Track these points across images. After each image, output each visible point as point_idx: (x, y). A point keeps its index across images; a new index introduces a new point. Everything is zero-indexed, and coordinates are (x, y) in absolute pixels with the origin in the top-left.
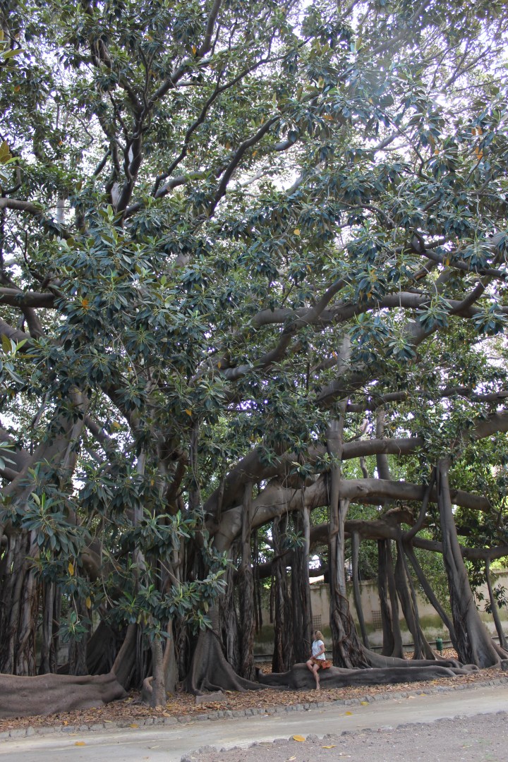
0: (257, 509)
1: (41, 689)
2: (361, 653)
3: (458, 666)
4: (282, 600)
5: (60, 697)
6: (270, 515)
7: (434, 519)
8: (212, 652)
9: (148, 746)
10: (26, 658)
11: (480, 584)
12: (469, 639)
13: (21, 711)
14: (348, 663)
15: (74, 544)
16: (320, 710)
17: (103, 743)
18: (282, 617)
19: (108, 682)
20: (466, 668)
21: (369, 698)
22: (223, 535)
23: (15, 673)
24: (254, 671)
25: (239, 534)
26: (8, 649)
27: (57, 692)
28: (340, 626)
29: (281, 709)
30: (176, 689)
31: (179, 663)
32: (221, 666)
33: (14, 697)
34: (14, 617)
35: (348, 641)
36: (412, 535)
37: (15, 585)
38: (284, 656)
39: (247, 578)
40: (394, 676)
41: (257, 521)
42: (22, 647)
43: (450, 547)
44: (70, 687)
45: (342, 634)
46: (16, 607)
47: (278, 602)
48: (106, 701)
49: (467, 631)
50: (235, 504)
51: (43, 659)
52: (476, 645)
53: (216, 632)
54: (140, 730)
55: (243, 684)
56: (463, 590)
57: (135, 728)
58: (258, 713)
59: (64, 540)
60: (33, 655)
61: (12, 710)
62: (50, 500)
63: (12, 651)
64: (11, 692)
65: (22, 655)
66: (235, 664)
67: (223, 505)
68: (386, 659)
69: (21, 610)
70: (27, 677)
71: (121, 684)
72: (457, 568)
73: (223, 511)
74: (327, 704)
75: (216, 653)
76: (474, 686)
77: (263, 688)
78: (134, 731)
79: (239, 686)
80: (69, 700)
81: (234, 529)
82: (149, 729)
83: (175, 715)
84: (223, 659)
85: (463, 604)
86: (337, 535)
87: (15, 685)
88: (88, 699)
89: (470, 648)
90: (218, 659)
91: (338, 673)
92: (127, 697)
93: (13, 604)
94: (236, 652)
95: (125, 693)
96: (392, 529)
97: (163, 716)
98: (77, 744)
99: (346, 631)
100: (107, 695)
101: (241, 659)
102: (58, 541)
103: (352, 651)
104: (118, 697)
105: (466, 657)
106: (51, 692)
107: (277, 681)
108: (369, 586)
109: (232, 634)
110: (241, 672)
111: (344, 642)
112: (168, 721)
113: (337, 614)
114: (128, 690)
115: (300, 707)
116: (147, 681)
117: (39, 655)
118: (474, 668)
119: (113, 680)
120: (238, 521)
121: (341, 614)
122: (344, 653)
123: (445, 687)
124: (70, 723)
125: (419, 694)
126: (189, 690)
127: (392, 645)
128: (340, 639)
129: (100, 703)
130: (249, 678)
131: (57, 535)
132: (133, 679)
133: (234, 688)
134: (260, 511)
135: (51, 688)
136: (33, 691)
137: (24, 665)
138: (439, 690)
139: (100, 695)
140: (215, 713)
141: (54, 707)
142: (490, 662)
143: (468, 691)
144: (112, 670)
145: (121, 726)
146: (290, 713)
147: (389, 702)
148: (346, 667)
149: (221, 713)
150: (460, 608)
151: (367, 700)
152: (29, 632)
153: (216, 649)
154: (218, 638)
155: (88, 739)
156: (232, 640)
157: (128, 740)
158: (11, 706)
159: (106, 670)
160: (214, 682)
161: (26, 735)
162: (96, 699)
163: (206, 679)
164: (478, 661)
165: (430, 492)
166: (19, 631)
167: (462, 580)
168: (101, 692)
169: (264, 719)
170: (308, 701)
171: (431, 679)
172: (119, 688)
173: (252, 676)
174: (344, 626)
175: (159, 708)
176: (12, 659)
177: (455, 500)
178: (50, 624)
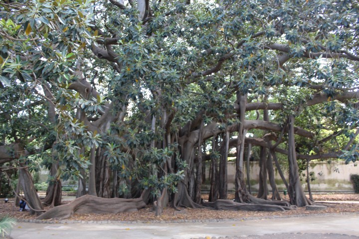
0: (206, 131)
1: (113, 204)
2: (247, 196)
3: (288, 205)
4: (215, 171)
5: (120, 207)
6: (212, 134)
7: (286, 140)
8: (183, 192)
9: (153, 233)
10: (107, 190)
11: (304, 170)
12: (295, 194)
13: (105, 211)
14: (241, 200)
15: (124, 161)
16: (223, 222)
17: (136, 230)
18: (214, 179)
19: (139, 201)
20: (292, 207)
21: (244, 218)
22: (190, 142)
23: (102, 197)
24: (201, 200)
25: (197, 142)
26: (99, 186)
27: (119, 205)
28: (239, 184)
29: (207, 221)
30: (167, 205)
31: (169, 195)
32: (187, 198)
33: (102, 206)
34: (102, 174)
35: (242, 191)
36: (275, 146)
37: (102, 161)
38: (214, 195)
39: (200, 161)
40: (259, 208)
41: (205, 137)
42: (105, 186)
43: (291, 153)
44: (124, 203)
45: (240, 188)
46: (102, 170)
47: (213, 172)
48: (139, 209)
49: (295, 190)
50: (196, 128)
51: (113, 191)
52: (298, 197)
53: (185, 183)
54: (151, 225)
55: (195, 205)
56: (295, 173)
57: (149, 224)
58: (198, 221)
59: (120, 160)
60: (109, 189)
61: (102, 211)
62: (115, 145)
63: (101, 187)
64: (101, 204)
65: (105, 189)
66: (193, 197)
67: (191, 129)
68: (258, 199)
69: (104, 171)
70: (107, 199)
71: (145, 202)
72: (294, 163)
73: (191, 131)
74: (227, 220)
75: (185, 192)
76: (290, 217)
77: (203, 208)
78: (148, 225)
79: (193, 206)
80: (124, 208)
81: (195, 140)
82: (154, 225)
83: (165, 220)
84: (188, 195)
85: (294, 179)
86: (241, 145)
87: (103, 202)
88: (131, 208)
89: (295, 198)
90: (185, 195)
91: (235, 205)
92: (147, 208)
93: (101, 168)
94: (193, 192)
95: (146, 206)
96: (266, 143)
97: (160, 220)
98: (126, 229)
99: (242, 186)
100: (139, 206)
101: (195, 194)
102: (118, 160)
103: (243, 195)
104: (143, 207)
105: (293, 201)
106: (117, 205)
107: (210, 205)
108: (257, 164)
109: (192, 184)
110: (195, 200)
111: (240, 191)
112: (162, 222)
113: (238, 179)
114: (147, 204)
115: (215, 220)
116: (155, 202)
117: (111, 190)
118: (295, 207)
119: (141, 201)
120: (197, 136)
121: (240, 179)
122: (240, 195)
123: (278, 216)
124: (124, 220)
125: (266, 218)
126: (172, 206)
127: (262, 193)
128: (239, 189)
129: (136, 210)
130: (198, 203)
131: (117, 158)
132: (150, 200)
133: (191, 207)
134: (207, 133)
135: (117, 203)
136: (110, 204)
137: (106, 193)
138: (275, 217)
139: (136, 207)
140: (180, 220)
141: (118, 211)
142: (303, 205)
143: (288, 219)
144: (141, 197)
145: (143, 223)
146: (211, 222)
147: (253, 221)
148: (240, 202)
149: (183, 220)
150: (293, 181)
151: (243, 219)
152: (108, 180)
153: (184, 190)
154: (186, 186)
155: (131, 227)
156: (192, 186)
157: (146, 229)
158: (102, 209)
159: (138, 196)
160: (183, 204)
161: (108, 223)
162: (134, 208)
163: (180, 203)
164: (298, 204)
165: (285, 128)
166: (104, 179)
167: (295, 169)
168: (137, 205)
169: (200, 224)
170: (219, 218)
171: (274, 211)
172: (144, 204)
173: (200, 202)
174: (241, 184)
175: (158, 216)
176: (101, 190)
177: (297, 132)
178: (116, 177)
